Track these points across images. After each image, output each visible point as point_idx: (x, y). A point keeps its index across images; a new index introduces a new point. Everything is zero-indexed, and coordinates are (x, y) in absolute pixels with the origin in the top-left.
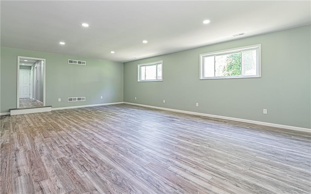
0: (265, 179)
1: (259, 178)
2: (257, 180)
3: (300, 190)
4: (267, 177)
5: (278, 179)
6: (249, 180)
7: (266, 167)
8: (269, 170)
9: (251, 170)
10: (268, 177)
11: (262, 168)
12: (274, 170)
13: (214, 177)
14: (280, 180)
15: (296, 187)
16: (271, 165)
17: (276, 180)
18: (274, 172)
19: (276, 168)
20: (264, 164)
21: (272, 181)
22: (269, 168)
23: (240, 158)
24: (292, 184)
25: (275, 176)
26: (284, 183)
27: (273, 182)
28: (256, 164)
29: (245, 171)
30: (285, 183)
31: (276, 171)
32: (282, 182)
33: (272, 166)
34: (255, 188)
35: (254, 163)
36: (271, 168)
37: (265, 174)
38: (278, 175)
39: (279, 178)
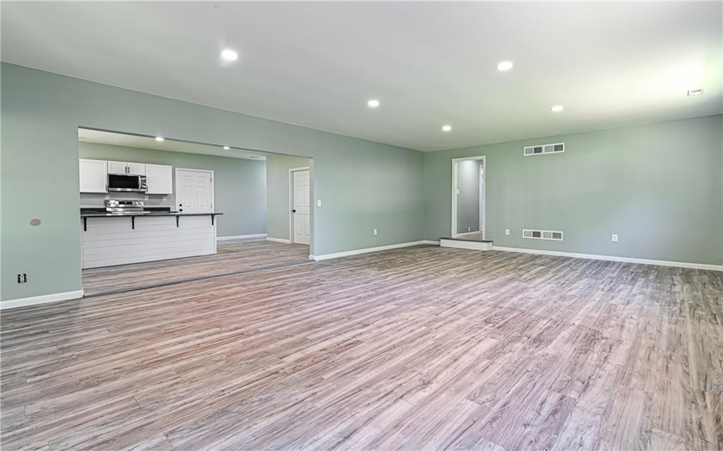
0: (90, 404)
1: (100, 398)
2: (99, 393)
3: (10, 434)
4: (89, 410)
5: (65, 421)
6: (111, 384)
7: (111, 429)
8: (98, 426)
9: (129, 399)
10: (84, 411)
11: (115, 419)
12: (85, 434)
13: (158, 355)
14: (59, 422)
15: (20, 434)
16: (104, 442)
17: (68, 417)
18: (81, 430)
19: (87, 445)
20: (122, 432)
21: (73, 410)
22: (102, 432)
23: (181, 402)
24: (32, 432)
25: (74, 423)
26: (48, 423)
27: (69, 411)
28: (137, 416)
29: (134, 390)
30: (46, 424)
31: (81, 435)
32: (53, 422)
33: (100, 444)
34: (92, 382)
35: (145, 416)
36: (95, 434)
37: (97, 411)
38: (70, 431)
39: (62, 425)
